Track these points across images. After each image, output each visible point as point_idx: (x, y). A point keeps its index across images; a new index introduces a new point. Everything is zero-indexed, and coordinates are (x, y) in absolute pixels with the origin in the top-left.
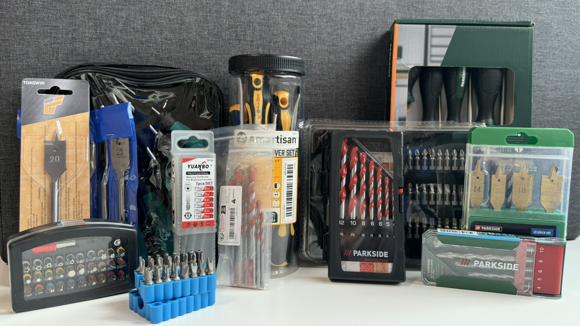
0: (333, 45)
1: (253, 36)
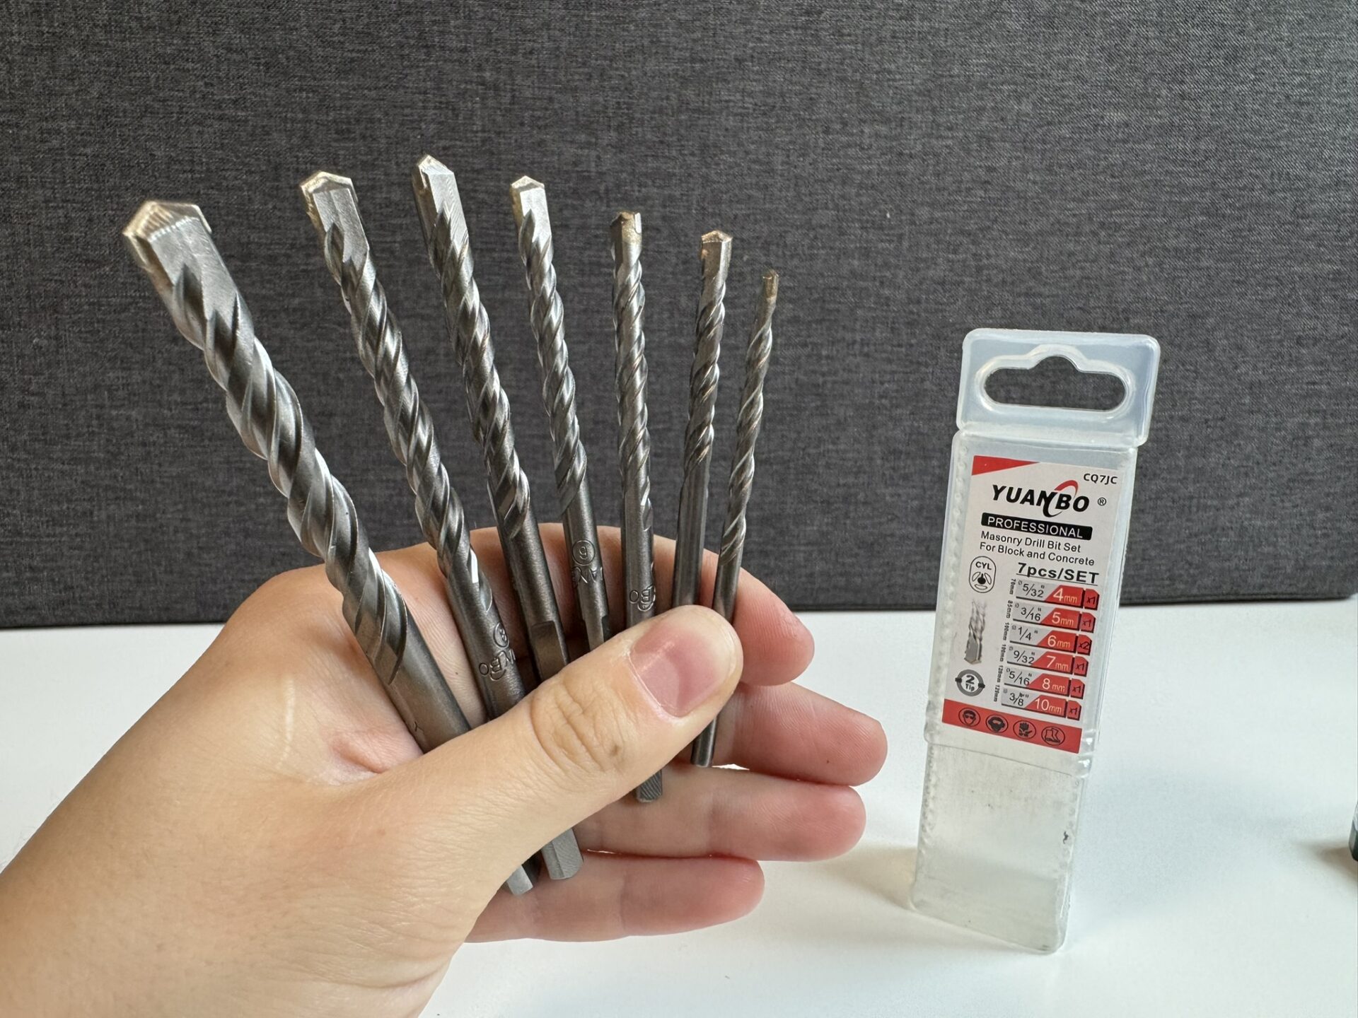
0: (693, 60)
1: (465, 34)
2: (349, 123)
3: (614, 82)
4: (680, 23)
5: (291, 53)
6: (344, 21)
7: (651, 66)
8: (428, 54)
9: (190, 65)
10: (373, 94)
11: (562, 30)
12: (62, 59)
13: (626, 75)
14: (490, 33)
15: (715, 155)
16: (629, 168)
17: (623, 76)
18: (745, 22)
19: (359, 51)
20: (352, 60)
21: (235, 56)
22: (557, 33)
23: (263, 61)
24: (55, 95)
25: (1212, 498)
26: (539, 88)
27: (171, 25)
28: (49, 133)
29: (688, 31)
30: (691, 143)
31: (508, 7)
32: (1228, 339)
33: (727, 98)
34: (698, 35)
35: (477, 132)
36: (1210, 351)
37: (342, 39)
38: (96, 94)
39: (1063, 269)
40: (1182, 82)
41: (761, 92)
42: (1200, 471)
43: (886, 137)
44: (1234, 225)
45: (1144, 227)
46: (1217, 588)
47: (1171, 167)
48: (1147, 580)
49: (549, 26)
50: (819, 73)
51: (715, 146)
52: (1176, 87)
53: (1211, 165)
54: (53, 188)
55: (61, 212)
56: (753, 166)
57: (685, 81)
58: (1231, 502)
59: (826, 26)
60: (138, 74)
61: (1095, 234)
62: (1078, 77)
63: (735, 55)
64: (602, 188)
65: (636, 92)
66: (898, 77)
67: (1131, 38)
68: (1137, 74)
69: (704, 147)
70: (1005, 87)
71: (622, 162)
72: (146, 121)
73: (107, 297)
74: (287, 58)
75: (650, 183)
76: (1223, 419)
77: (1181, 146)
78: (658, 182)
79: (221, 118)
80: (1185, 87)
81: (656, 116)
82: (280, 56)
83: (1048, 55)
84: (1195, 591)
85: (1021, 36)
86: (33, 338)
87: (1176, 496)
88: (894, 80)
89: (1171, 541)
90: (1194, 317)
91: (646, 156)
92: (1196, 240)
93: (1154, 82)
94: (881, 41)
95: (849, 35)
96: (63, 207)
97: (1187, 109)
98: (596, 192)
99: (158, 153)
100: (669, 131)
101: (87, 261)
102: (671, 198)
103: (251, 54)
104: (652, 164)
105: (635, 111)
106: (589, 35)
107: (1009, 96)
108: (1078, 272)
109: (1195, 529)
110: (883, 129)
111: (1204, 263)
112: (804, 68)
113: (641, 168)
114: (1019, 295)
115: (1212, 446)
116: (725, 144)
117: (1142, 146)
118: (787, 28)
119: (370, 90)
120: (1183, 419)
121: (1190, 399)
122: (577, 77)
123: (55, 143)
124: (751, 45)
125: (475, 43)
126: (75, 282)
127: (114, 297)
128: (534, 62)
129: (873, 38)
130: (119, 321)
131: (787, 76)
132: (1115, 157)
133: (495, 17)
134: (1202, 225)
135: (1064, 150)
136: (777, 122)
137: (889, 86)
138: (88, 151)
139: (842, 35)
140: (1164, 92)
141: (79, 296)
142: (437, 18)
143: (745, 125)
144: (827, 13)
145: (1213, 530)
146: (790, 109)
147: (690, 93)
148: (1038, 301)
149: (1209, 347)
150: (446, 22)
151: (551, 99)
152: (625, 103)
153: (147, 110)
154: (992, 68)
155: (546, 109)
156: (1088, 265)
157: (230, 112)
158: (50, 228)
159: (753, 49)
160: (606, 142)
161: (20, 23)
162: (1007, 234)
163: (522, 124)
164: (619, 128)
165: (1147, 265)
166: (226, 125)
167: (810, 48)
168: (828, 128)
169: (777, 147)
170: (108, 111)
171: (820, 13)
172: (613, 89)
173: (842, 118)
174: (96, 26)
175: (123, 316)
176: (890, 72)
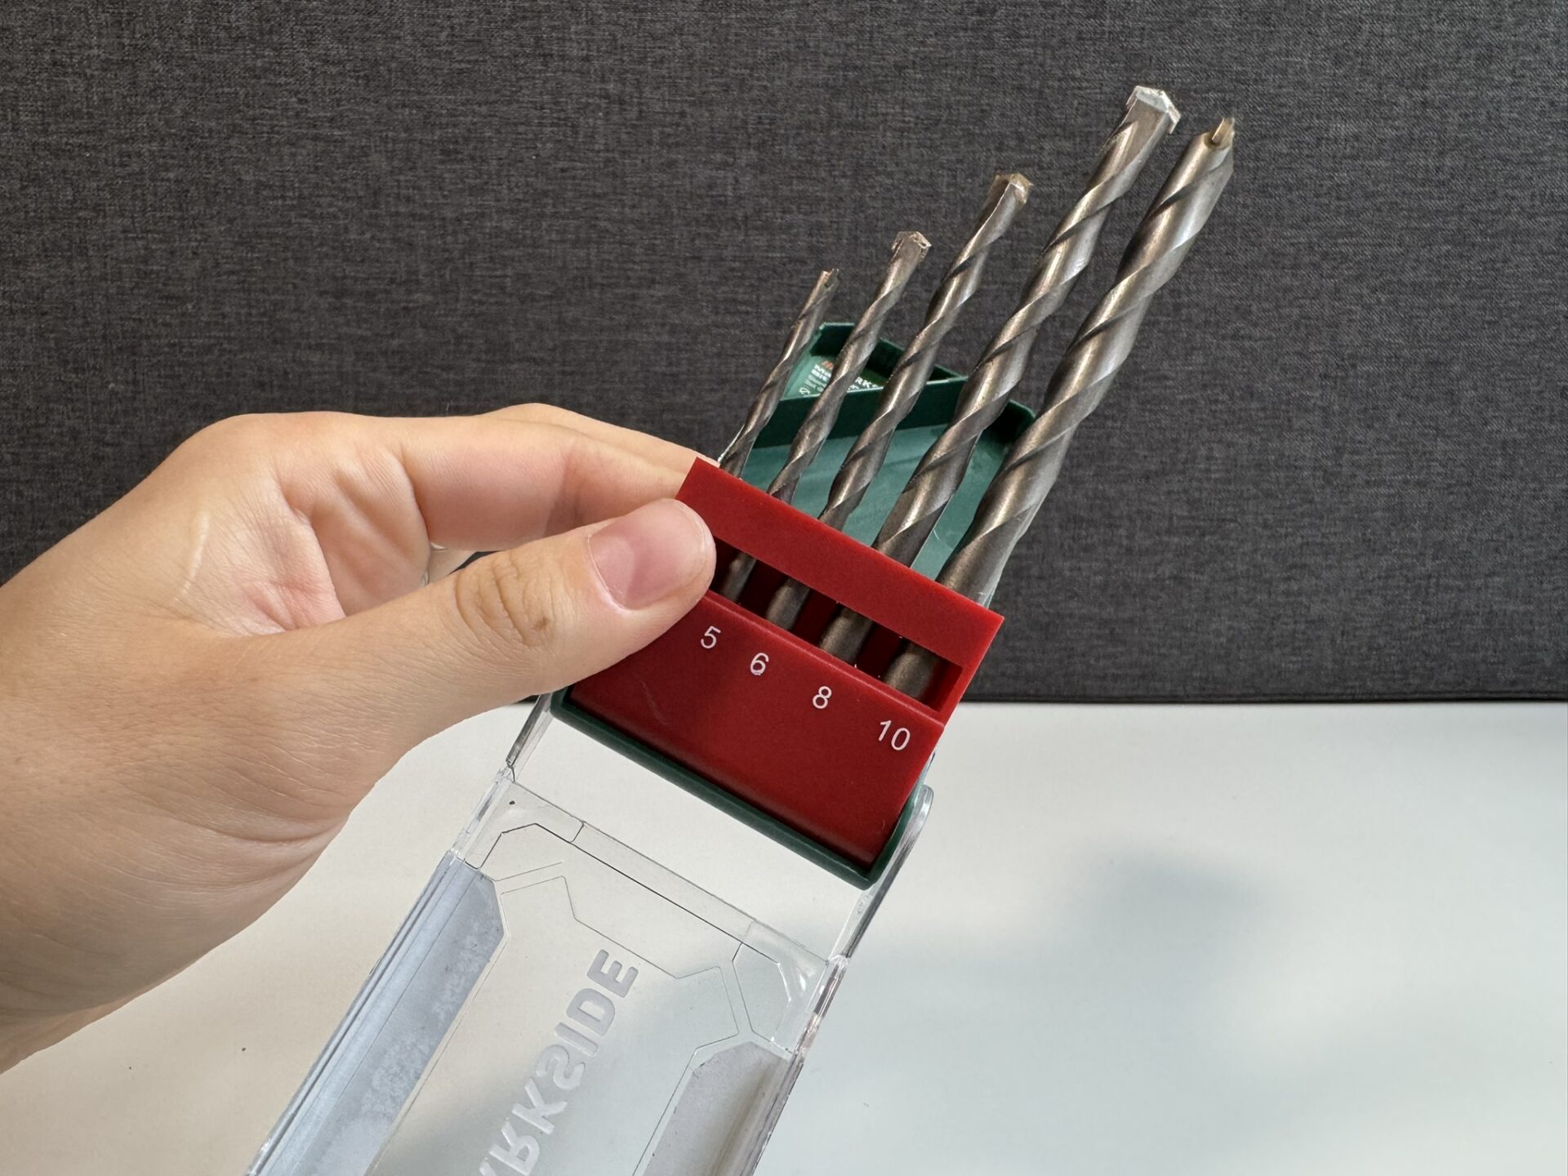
0: (846, 68)
1: (587, 41)
2: (457, 142)
3: (755, 92)
4: (831, 26)
5: (394, 65)
6: (452, 28)
7: (798, 73)
8: (545, 64)
9: (283, 80)
10: (484, 109)
11: (695, 35)
12: (143, 75)
13: (769, 85)
14: (615, 40)
15: (870, 176)
16: (770, 192)
17: (765, 87)
18: (905, 23)
19: (469, 62)
20: (461, 71)
21: (334, 70)
22: (691, 38)
23: (362, 74)
24: (137, 114)
25: (1455, 578)
26: (669, 101)
27: (262, 34)
28: (129, 156)
29: (841, 35)
30: (842, 163)
31: (636, 10)
32: (1476, 390)
33: (884, 111)
34: (852, 39)
35: (599, 152)
36: (1453, 404)
37: (450, 49)
38: (179, 113)
39: (1278, 307)
40: (1424, 88)
41: (924, 103)
42: (1440, 546)
43: (1069, 154)
44: (1485, 256)
45: (1376, 258)
46: (1459, 684)
47: (1408, 187)
48: (1374, 673)
49: (681, 29)
50: (993, 80)
51: (871, 166)
52: (1416, 93)
53: (1459, 184)
54: (132, 217)
55: (140, 243)
56: (913, 188)
57: (837, 92)
58: (1478, 582)
59: (999, 26)
60: (226, 90)
61: (1316, 266)
62: (1298, 82)
63: (895, 62)
64: (740, 214)
65: (780, 106)
66: (1084, 84)
67: (1365, 36)
68: (1370, 79)
69: (858, 169)
70: (1211, 95)
71: (763, 186)
72: (233, 142)
73: (190, 337)
74: (390, 71)
75: (794, 207)
76: (1469, 484)
77: (1422, 162)
78: (806, 208)
79: (316, 138)
80: (1427, 93)
81: (803, 131)
82: (381, 68)
83: (1263, 57)
84: (1432, 687)
85: (1231, 36)
86: (108, 383)
87: (1410, 575)
88: (1080, 88)
89: (1404, 626)
90: (1435, 363)
91: (791, 178)
92: (1438, 272)
93: (1391, 87)
94: (1064, 42)
95: (1028, 37)
96: (143, 238)
97: (1430, 120)
98: (733, 219)
99: (247, 178)
100: (818, 149)
101: (167, 298)
102: (820, 226)
103: (349, 66)
104: (797, 186)
105: (779, 127)
106: (727, 40)
107: (1215, 105)
108: (1296, 311)
109: (1433, 614)
110: (1067, 145)
111: (1450, 300)
112: (976, 75)
113: (785, 190)
114: (1224, 338)
115: (1456, 516)
116: (882, 163)
117: (1375, 163)
118: (956, 29)
119: (480, 105)
120: (1420, 484)
121: (1428, 460)
122: (712, 88)
123: (135, 167)
124: (913, 49)
125: (598, 51)
126: (155, 321)
127: (196, 337)
128: (664, 72)
129: (1054, 42)
130: (203, 364)
131: (955, 84)
132: (1343, 176)
133: (622, 21)
134: (1447, 255)
135: (1281, 168)
136: (942, 138)
137: (1074, 95)
138: (171, 175)
139: (1019, 37)
140: (1402, 99)
141: (158, 336)
142: (557, 23)
143: (905, 142)
144: (1001, 12)
145: (1455, 615)
146: (957, 123)
147: (841, 106)
148: (1247, 344)
149: (1452, 398)
150: (566, 27)
151: (683, 114)
152: (768, 118)
153: (235, 129)
154: (1196, 73)
155: (678, 125)
156: (1308, 302)
157: (325, 131)
158: (126, 261)
159: (915, 54)
160: (743, 162)
161: (100, 35)
162: (1211, 267)
163: (650, 142)
164: (760, 146)
165: (1379, 302)
166: (320, 146)
167: (981, 52)
168: (1001, 143)
169: (942, 167)
170: (193, 130)
171: (994, 11)
172: (753, 101)
173: (1017, 132)
174: (181, 37)
175: (206, 359)
176: (1074, 79)
